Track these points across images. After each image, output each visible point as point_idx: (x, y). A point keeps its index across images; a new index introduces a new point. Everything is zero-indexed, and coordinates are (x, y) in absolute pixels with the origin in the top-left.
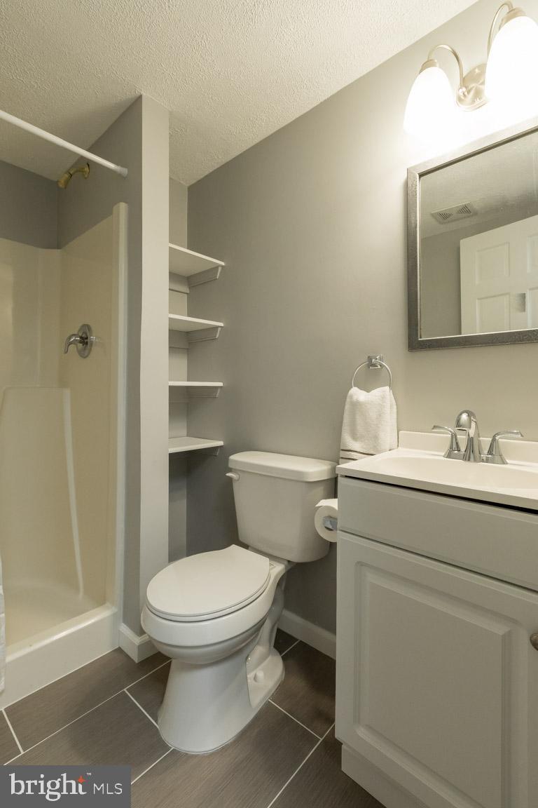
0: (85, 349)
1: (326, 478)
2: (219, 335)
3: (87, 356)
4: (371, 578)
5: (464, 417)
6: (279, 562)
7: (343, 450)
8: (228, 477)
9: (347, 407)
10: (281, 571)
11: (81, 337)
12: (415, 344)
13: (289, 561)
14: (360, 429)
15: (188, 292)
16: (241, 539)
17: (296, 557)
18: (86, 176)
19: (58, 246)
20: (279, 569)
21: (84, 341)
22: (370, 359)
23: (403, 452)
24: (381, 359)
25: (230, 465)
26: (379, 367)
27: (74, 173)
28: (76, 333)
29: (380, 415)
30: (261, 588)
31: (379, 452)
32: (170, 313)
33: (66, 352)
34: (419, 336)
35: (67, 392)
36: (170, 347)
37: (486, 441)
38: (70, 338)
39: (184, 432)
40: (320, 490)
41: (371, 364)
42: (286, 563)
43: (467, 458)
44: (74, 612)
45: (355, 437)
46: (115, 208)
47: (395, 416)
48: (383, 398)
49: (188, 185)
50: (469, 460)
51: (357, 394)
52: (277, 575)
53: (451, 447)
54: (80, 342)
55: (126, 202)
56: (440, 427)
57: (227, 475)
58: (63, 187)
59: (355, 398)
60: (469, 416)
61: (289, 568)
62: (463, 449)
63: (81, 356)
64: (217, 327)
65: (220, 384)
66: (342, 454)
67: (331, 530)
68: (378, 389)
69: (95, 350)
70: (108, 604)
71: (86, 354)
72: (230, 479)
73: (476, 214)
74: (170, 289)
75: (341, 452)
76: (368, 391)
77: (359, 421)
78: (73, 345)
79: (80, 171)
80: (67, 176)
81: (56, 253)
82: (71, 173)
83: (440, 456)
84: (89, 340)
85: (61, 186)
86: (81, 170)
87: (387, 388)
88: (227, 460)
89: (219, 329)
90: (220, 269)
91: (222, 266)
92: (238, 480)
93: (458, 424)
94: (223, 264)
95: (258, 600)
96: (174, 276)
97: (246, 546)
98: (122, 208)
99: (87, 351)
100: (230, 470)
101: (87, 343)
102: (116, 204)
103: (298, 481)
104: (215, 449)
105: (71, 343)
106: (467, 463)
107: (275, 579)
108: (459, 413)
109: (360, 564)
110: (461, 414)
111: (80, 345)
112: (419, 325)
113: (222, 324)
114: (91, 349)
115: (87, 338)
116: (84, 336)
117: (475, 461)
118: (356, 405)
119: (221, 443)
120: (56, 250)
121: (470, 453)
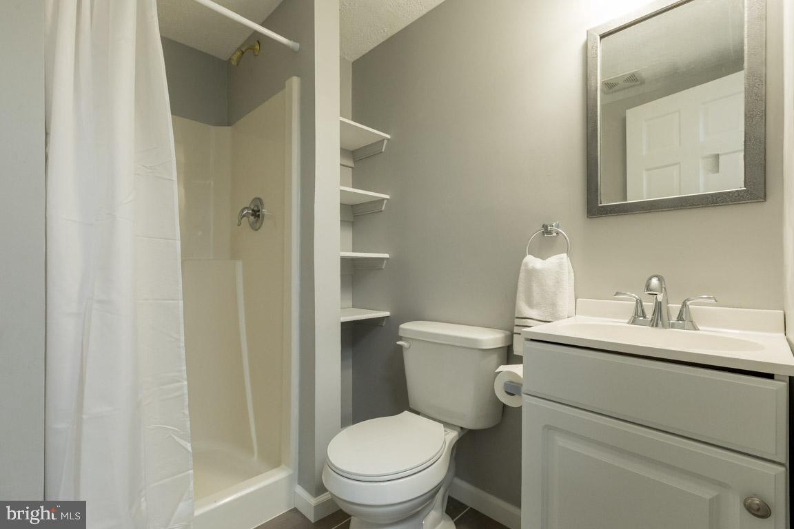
0: (257, 221)
1: (500, 346)
2: (385, 208)
3: (259, 228)
4: (561, 441)
5: (655, 281)
6: (452, 429)
7: (518, 318)
8: (399, 345)
9: (522, 275)
10: (455, 437)
11: (253, 210)
12: (594, 209)
13: (462, 428)
14: (536, 296)
15: (353, 166)
16: (411, 406)
17: (469, 424)
18: (257, 54)
19: (229, 123)
20: (453, 435)
21: (256, 214)
22: (545, 227)
23: (581, 319)
24: (557, 226)
25: (401, 334)
26: (555, 234)
27: (246, 50)
28: (248, 206)
29: (558, 282)
30: (438, 452)
31: (557, 318)
32: (341, 185)
33: (239, 225)
34: (599, 202)
35: (239, 264)
36: (341, 221)
37: (675, 307)
38: (242, 211)
39: (350, 304)
40: (494, 358)
41: (546, 230)
42: (459, 429)
43: (654, 324)
44: (249, 474)
45: (530, 304)
46: (287, 82)
47: (572, 282)
48: (561, 265)
49: (353, 60)
50: (657, 326)
51: (531, 261)
52: (451, 441)
53: (636, 314)
54: (252, 215)
55: (298, 76)
56: (624, 294)
57: (398, 343)
58: (236, 64)
59: (530, 265)
60: (659, 280)
61: (462, 434)
62: (649, 316)
63: (252, 228)
64: (383, 199)
65: (387, 256)
66: (517, 322)
67: (513, 395)
68: (554, 257)
69: (267, 223)
70: (283, 466)
71: (257, 227)
72: (401, 347)
73: (643, 82)
74: (341, 165)
75: (516, 320)
76: (544, 259)
77: (535, 289)
78: (245, 218)
79: (250, 49)
80: (239, 53)
81: (226, 130)
82: (243, 50)
83: (623, 322)
84: (260, 213)
85: (233, 63)
86: (252, 48)
87: (565, 255)
88: (397, 329)
89: (385, 202)
90: (386, 142)
91: (388, 140)
92: (409, 348)
93: (648, 288)
94: (388, 136)
95: (436, 463)
96: (344, 152)
97: (418, 413)
98: (295, 82)
99: (258, 224)
100: (401, 339)
101: (258, 216)
102: (287, 79)
103: (471, 348)
104: (382, 319)
105: (244, 216)
106: (654, 330)
107: (450, 444)
108: (650, 276)
109: (548, 428)
110: (650, 279)
111: (252, 218)
112: (599, 191)
113: (387, 197)
114: (262, 223)
115: (259, 211)
116: (256, 209)
117: (664, 326)
118: (532, 273)
119: (387, 314)
120: (226, 127)
121: (659, 318)
